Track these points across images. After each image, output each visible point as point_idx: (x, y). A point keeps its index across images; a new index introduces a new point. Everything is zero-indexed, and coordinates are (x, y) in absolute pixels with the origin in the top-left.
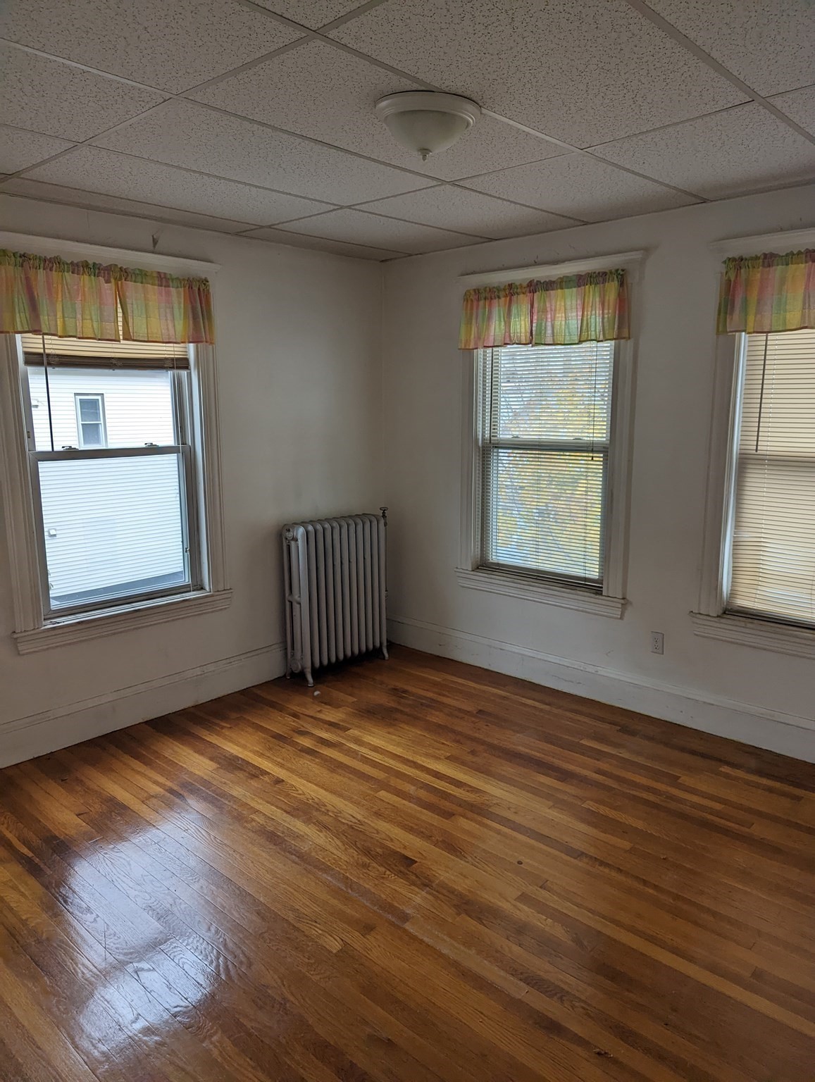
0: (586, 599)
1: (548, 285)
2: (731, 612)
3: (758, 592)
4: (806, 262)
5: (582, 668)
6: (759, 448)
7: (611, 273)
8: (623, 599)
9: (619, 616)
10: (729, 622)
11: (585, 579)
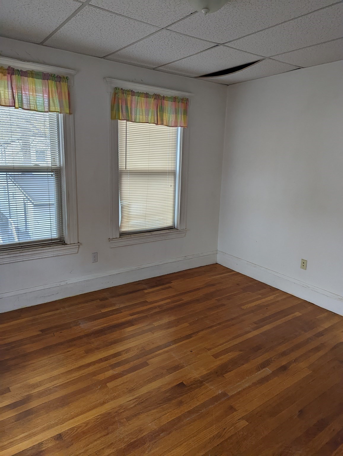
0: (59, 249)
1: (23, 74)
2: (123, 234)
3: (129, 224)
4: (145, 97)
5: (58, 285)
6: (127, 168)
7: (64, 78)
8: (78, 243)
9: (77, 252)
10: (125, 238)
11: (51, 240)
